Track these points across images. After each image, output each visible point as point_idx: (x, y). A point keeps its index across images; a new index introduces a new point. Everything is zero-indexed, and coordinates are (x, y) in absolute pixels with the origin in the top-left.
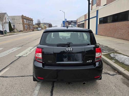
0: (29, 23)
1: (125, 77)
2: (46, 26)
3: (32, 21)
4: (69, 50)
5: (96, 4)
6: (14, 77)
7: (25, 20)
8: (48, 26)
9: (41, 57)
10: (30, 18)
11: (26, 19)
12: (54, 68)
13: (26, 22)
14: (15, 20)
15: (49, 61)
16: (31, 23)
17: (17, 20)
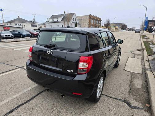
0: (96, 23)
2: (117, 27)
3: (100, 21)
4: (49, 53)
7: (92, 21)
8: (120, 27)
10: (98, 18)
11: (93, 19)
13: (93, 22)
14: (82, 21)
16: (98, 23)
17: (84, 20)
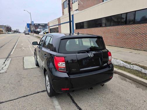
1: (120, 75)
4: (91, 56)
5: (67, 8)
6: (13, 100)
8: (5, 29)
9: (65, 66)
12: (78, 76)
15: (73, 69)
